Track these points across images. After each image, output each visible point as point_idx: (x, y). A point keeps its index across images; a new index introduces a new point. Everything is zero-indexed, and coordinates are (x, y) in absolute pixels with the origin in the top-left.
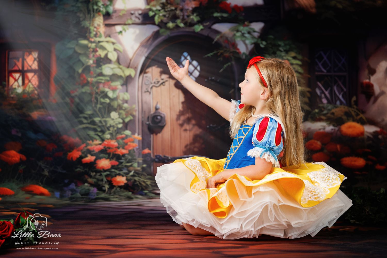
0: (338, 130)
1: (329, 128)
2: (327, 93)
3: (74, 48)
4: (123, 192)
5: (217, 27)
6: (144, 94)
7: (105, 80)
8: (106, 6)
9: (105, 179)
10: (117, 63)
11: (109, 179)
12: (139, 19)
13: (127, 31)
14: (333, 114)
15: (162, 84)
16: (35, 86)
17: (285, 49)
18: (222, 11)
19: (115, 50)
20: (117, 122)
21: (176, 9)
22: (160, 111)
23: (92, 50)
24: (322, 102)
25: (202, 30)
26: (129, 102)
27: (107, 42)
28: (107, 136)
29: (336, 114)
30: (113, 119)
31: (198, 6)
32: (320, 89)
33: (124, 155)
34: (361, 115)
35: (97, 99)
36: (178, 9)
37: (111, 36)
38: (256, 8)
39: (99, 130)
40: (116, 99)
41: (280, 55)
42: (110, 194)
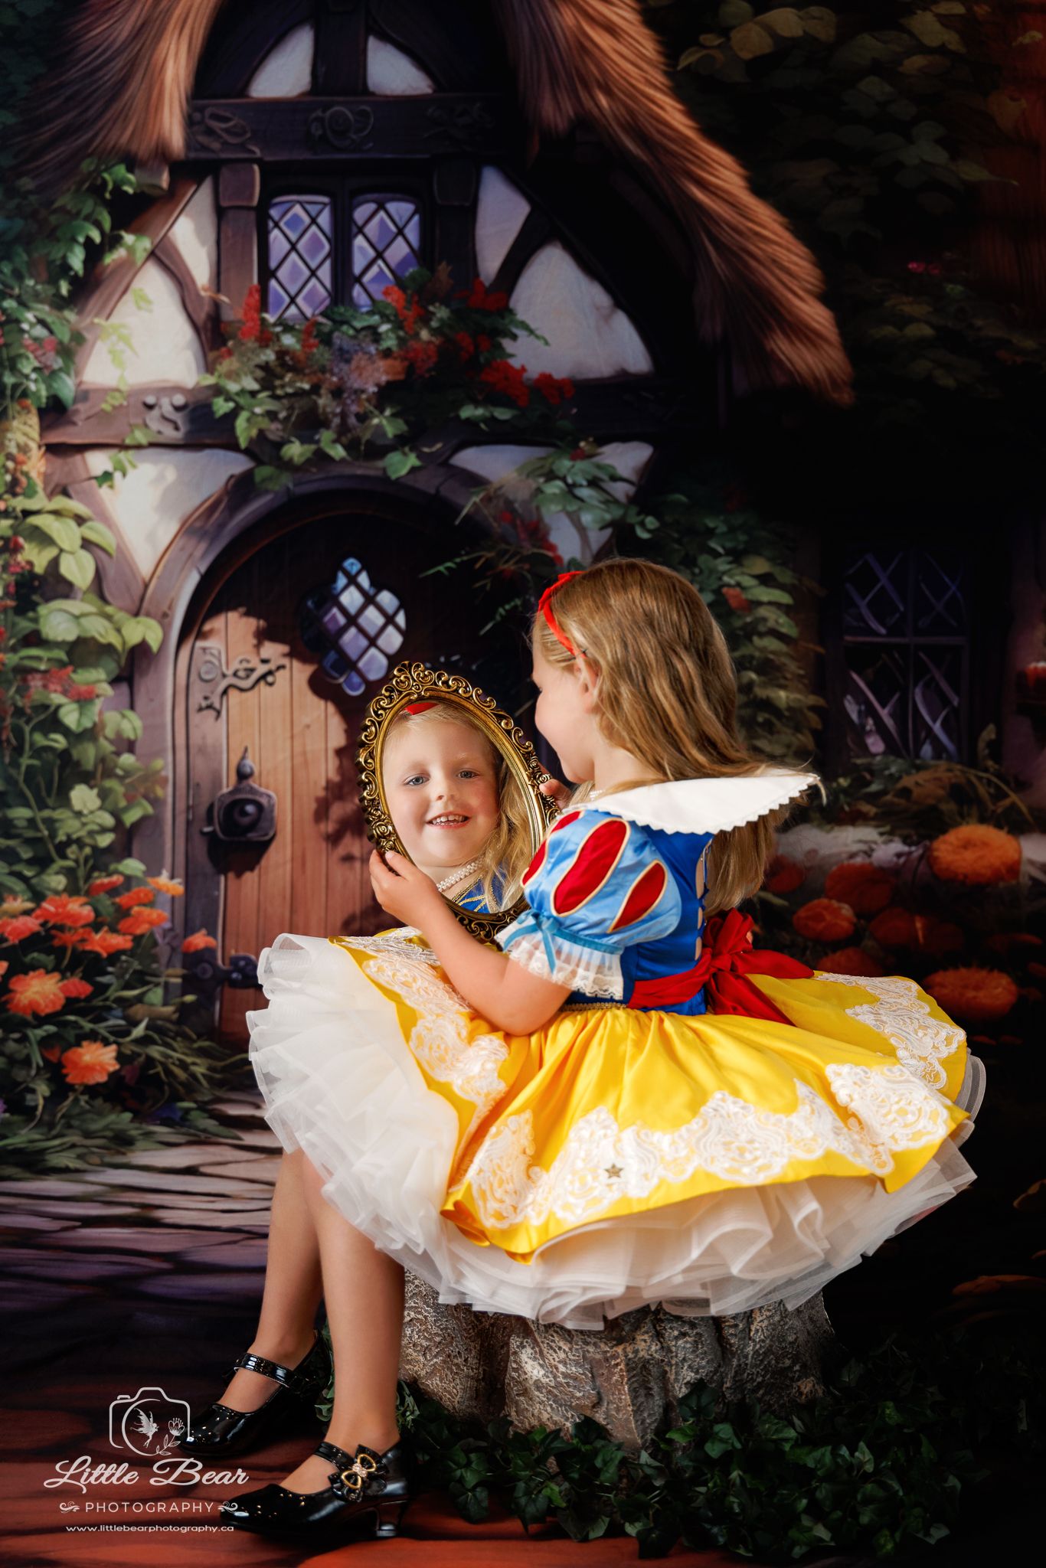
0: (921, 857)
1: (888, 850)
4: (101, 1114)
5: (471, 459)
6: (195, 718)
7: (49, 660)
8: (48, 374)
9: (37, 1059)
10: (93, 597)
11: (53, 1057)
12: (177, 428)
13: (131, 472)
14: (906, 792)
15: (263, 677)
17: (729, 545)
18: (492, 399)
19: (87, 544)
20: (93, 827)
21: (315, 389)
22: (253, 783)
24: (865, 750)
25: (413, 470)
26: (138, 747)
27: (56, 513)
28: (56, 881)
29: (916, 792)
30: (79, 814)
31: (402, 377)
32: (860, 698)
33: (114, 957)
34: (1013, 797)
35: (18, 733)
36: (323, 391)
37: (71, 491)
38: (622, 383)
39: (26, 854)
40: (91, 734)
41: (712, 571)
42: (51, 1126)
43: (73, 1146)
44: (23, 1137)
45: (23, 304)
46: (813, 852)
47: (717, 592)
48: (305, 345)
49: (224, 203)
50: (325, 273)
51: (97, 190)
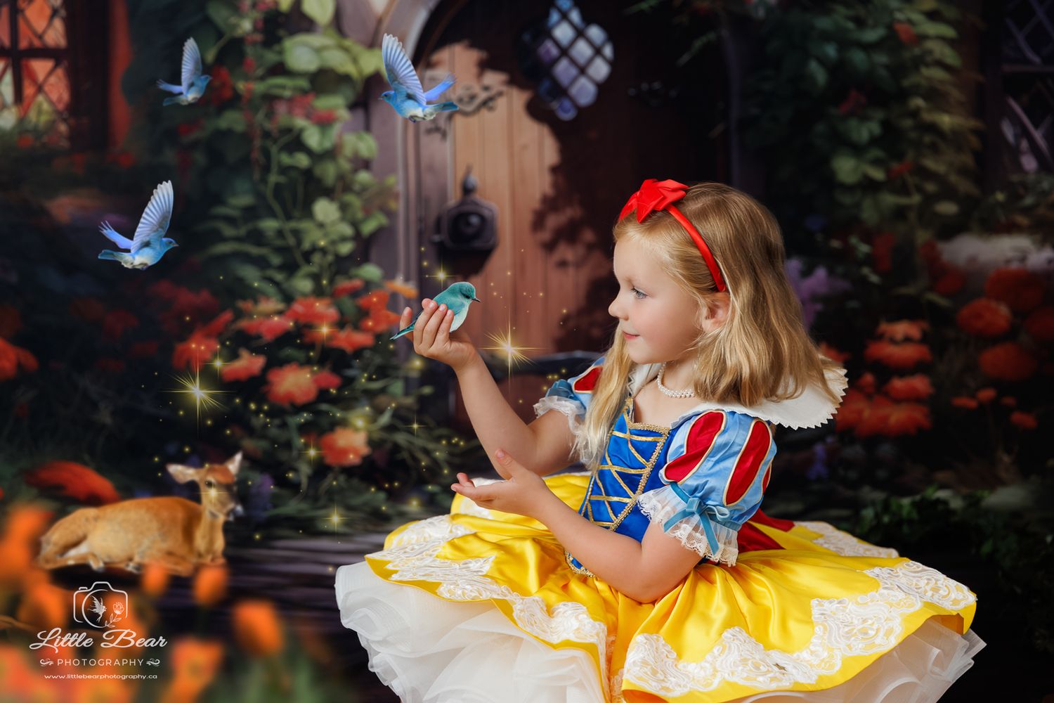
1: (1040, 257)
2: (1038, 135)
6: (425, 140)
7: (295, 89)
9: (297, 443)
10: (332, 32)
11: (312, 441)
15: (485, 103)
16: (61, 107)
20: (334, 237)
22: (477, 197)
24: (1019, 168)
26: (374, 165)
28: (303, 284)
30: (321, 226)
32: (1016, 121)
33: (359, 352)
35: (267, 153)
39: (276, 260)
40: (331, 154)
41: (886, 8)
42: (316, 498)
44: (293, 507)
46: (973, 260)
47: (890, 27)
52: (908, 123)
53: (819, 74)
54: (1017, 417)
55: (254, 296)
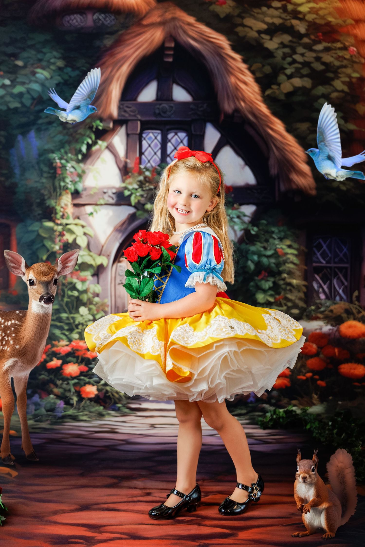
0: (336, 331)
1: (327, 328)
2: (325, 287)
3: (38, 231)
4: (94, 407)
6: (118, 287)
8: (74, 183)
9: (73, 390)
10: (87, 250)
11: (78, 389)
12: (113, 199)
13: (99, 212)
14: (331, 311)
17: (279, 236)
19: (85, 234)
20: (87, 320)
23: (58, 233)
24: (319, 298)
26: (100, 296)
27: (76, 224)
28: (75, 336)
29: (335, 311)
30: (82, 316)
32: (318, 282)
34: (364, 313)
35: (63, 291)
37: (81, 217)
38: (247, 188)
39: (66, 327)
40: (85, 291)
41: (274, 244)
42: (79, 409)
43: (86, 415)
44: (71, 412)
45: (67, 161)
47: (275, 250)
48: (152, 175)
49: (129, 132)
50: (159, 153)
51: (91, 128)
52: (281, 282)
53: (252, 266)
54: (319, 382)
55: (58, 339)
